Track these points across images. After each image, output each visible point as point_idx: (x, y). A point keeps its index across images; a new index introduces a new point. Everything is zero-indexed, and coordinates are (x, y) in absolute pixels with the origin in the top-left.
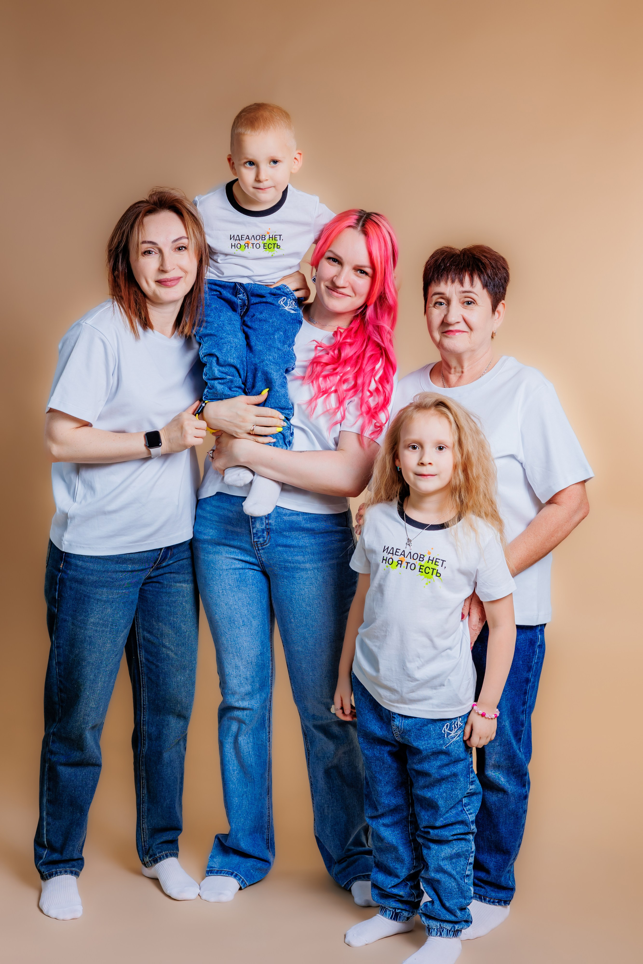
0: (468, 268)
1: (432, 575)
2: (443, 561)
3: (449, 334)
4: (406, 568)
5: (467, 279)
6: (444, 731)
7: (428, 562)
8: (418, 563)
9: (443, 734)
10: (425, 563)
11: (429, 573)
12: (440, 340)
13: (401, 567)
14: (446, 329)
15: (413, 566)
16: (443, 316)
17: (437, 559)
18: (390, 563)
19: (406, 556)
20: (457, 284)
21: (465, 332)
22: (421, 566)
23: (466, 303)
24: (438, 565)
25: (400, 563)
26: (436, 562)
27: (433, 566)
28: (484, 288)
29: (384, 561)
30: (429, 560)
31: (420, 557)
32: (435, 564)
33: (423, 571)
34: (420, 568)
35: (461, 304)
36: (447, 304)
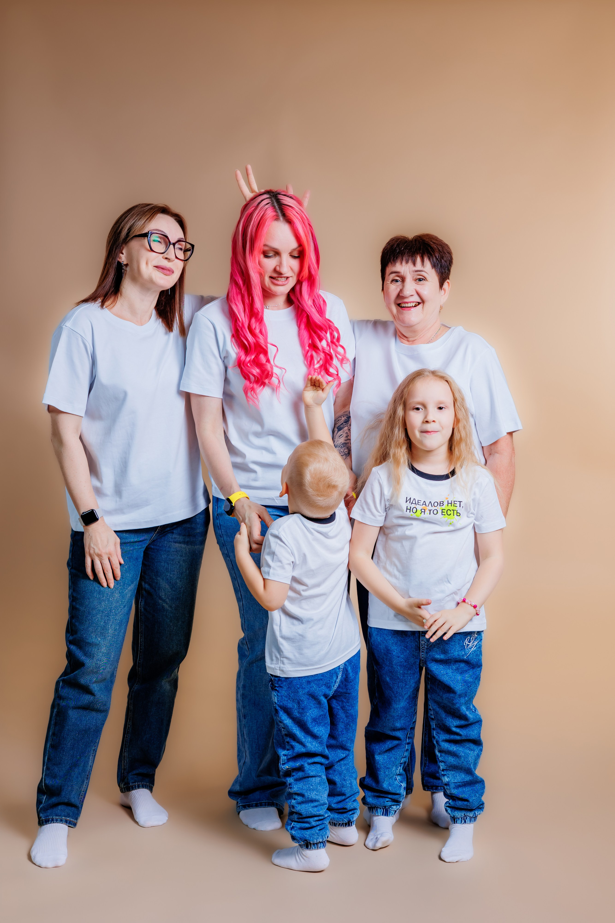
1: (453, 515)
2: (460, 502)
4: (430, 513)
6: (465, 643)
7: (448, 506)
8: (439, 509)
9: (464, 646)
10: (445, 507)
11: (450, 514)
13: (425, 513)
14: (402, 301)
15: (435, 511)
17: (454, 501)
18: (415, 512)
19: (427, 505)
22: (442, 510)
23: (418, 280)
24: (457, 507)
25: (424, 510)
26: (454, 504)
27: (454, 508)
29: (408, 511)
30: (448, 503)
31: (440, 504)
33: (445, 513)
34: (442, 512)
35: (414, 281)
36: (402, 281)
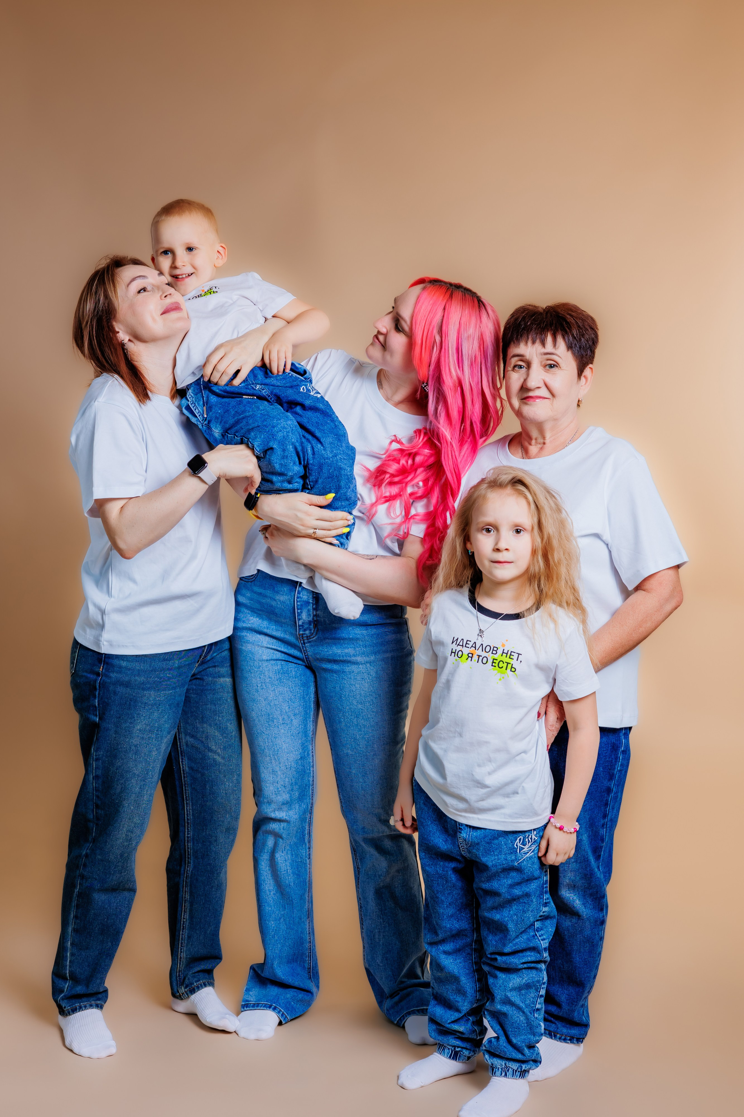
0: (551, 327)
1: (506, 669)
2: (519, 654)
3: (528, 401)
4: (477, 661)
5: (549, 339)
6: (517, 845)
7: (502, 656)
8: (491, 657)
9: (515, 848)
10: (498, 657)
11: (502, 667)
12: (520, 407)
13: (471, 661)
14: (526, 395)
15: (485, 659)
16: (522, 380)
17: (511, 652)
18: (460, 656)
19: (477, 649)
20: (538, 345)
21: (546, 398)
22: (494, 659)
23: (548, 366)
24: (513, 659)
25: (470, 656)
26: (511, 655)
27: (508, 660)
28: (568, 350)
29: (453, 654)
30: (503, 653)
31: (493, 650)
32: (510, 658)
33: (496, 665)
34: (493, 662)
35: (542, 368)
36: (527, 367)
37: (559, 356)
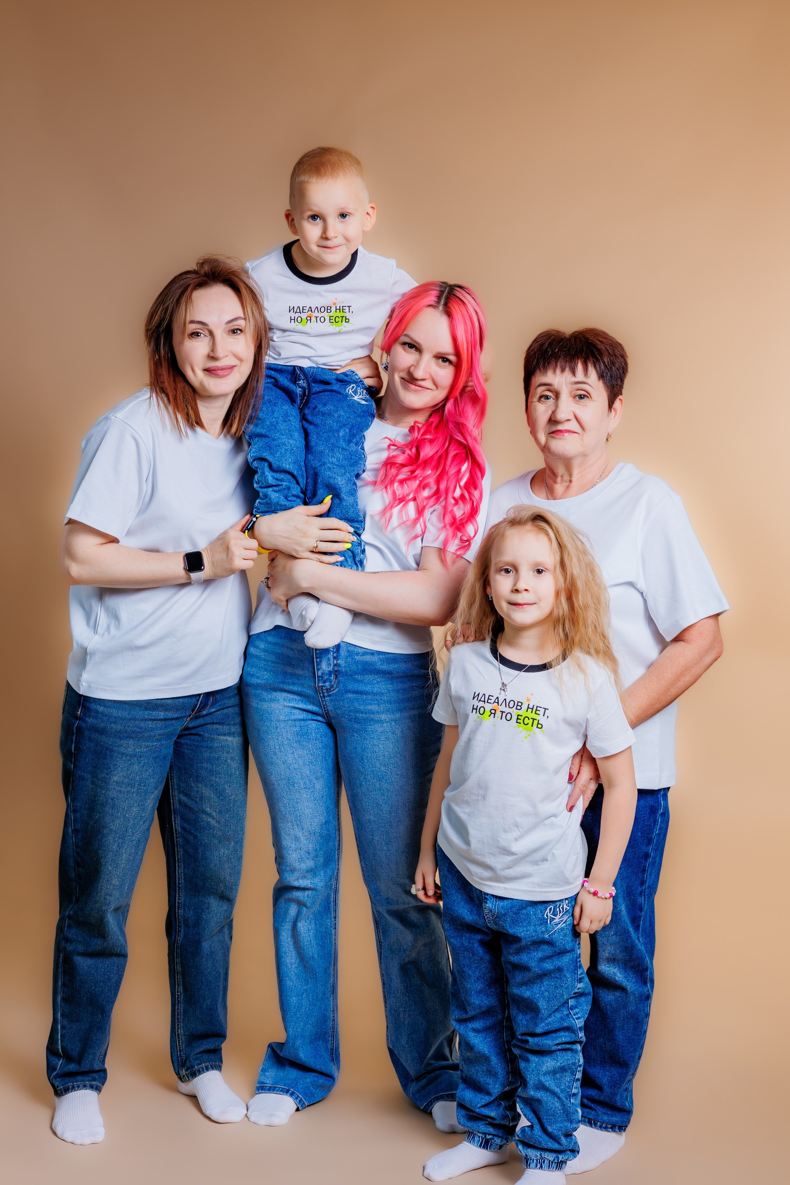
0: (582, 355)
1: (532, 726)
2: (545, 709)
3: (557, 435)
4: (500, 718)
5: (580, 367)
6: (547, 916)
7: (527, 711)
8: (515, 712)
9: (545, 919)
10: (523, 712)
11: (528, 724)
12: (546, 442)
13: (494, 717)
14: (554, 428)
15: (509, 716)
16: (550, 412)
17: (537, 707)
18: (482, 713)
19: (500, 704)
20: (567, 373)
21: (576, 433)
22: (518, 715)
23: (578, 396)
24: (539, 715)
25: (493, 712)
26: (536, 710)
27: (533, 716)
28: (599, 379)
29: (474, 711)
30: (528, 708)
31: (517, 705)
32: (536, 713)
33: (521, 721)
34: (518, 719)
35: (571, 398)
36: (555, 398)
37: (590, 386)
